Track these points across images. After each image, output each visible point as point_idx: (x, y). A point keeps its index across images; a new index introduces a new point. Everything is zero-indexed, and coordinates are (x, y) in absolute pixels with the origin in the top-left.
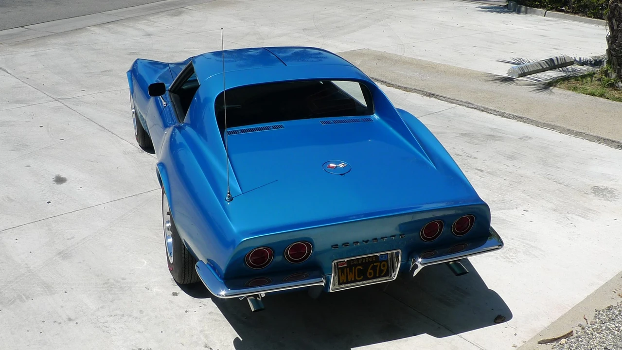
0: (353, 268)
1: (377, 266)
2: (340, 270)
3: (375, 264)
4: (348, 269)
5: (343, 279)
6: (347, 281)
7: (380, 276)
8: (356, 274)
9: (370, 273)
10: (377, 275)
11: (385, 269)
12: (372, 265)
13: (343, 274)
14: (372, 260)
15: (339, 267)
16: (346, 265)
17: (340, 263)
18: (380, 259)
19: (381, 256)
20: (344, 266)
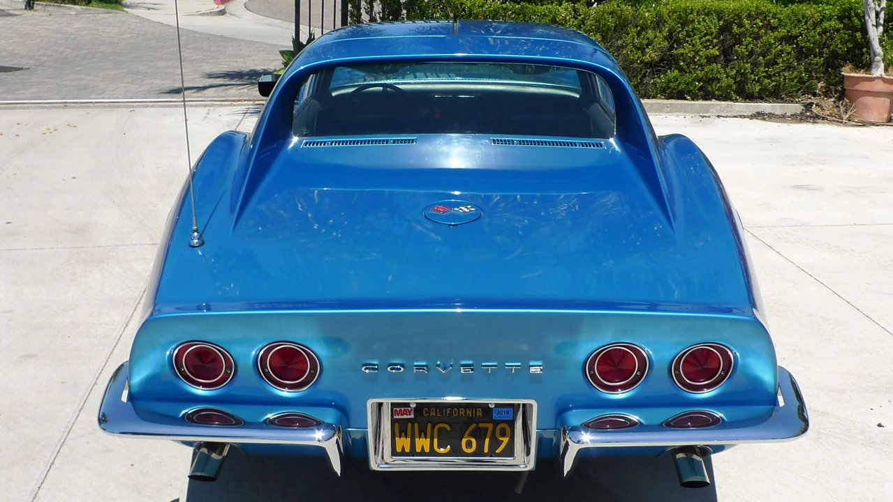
0: (429, 426)
1: (486, 429)
2: (397, 425)
3: (481, 425)
4: (416, 425)
5: (403, 446)
6: (413, 452)
7: (492, 453)
8: (436, 440)
9: (468, 444)
10: (486, 450)
11: (505, 440)
12: (474, 425)
13: (403, 434)
14: (476, 414)
15: (395, 417)
16: (412, 416)
17: (398, 409)
18: (495, 416)
19: (497, 409)
20: (408, 417)
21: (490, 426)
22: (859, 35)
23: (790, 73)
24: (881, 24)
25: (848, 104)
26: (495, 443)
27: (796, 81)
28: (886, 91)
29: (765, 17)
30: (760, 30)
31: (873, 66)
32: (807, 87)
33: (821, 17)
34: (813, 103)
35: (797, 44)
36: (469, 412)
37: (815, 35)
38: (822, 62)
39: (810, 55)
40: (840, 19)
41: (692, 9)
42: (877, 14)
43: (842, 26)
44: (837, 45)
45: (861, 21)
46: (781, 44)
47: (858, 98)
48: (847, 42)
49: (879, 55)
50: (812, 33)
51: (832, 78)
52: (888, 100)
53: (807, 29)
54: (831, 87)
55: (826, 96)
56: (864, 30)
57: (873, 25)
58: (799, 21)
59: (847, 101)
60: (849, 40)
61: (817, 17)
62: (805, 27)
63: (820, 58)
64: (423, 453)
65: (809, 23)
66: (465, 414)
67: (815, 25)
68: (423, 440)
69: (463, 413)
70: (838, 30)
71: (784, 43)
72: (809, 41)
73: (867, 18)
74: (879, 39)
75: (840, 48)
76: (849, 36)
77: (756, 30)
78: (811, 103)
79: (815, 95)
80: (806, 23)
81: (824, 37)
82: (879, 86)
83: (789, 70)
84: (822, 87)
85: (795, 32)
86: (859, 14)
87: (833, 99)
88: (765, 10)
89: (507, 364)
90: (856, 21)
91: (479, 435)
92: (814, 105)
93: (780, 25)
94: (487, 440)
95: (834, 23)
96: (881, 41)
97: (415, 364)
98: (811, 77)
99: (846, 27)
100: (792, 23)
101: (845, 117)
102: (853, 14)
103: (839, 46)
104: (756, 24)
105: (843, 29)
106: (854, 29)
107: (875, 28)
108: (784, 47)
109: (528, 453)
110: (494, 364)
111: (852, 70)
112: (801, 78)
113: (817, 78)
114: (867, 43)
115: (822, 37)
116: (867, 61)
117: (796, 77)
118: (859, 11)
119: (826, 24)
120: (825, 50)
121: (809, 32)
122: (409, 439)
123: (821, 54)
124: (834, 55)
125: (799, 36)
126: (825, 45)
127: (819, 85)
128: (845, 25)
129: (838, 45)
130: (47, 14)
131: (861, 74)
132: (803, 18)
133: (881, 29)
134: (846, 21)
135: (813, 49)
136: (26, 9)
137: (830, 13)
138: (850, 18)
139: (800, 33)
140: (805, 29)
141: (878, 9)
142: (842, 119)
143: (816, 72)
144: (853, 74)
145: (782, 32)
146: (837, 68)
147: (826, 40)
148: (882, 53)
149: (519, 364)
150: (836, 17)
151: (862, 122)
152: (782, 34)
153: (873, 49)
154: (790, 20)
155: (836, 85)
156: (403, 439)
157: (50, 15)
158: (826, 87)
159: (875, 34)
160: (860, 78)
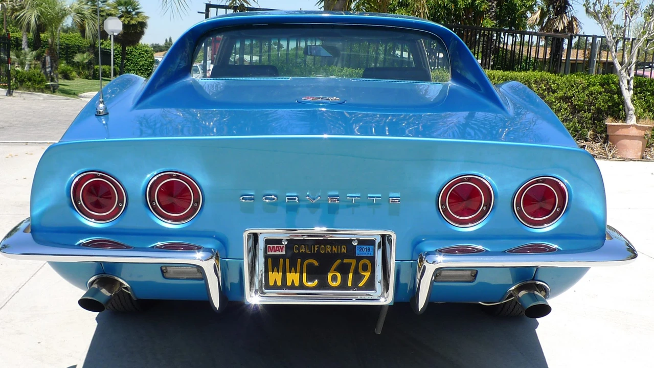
0: (299, 261)
1: (350, 265)
2: (270, 260)
3: (346, 261)
4: (287, 260)
5: (275, 280)
6: (284, 286)
7: (355, 286)
8: (305, 275)
9: (334, 278)
10: (350, 284)
11: (367, 275)
12: (339, 261)
13: (275, 268)
14: (341, 251)
15: (268, 253)
16: (284, 253)
17: (271, 246)
18: (358, 253)
19: (359, 246)
20: (280, 253)
21: (354, 262)
22: (616, 96)
23: (568, 123)
24: (631, 89)
25: (612, 145)
26: (358, 278)
27: (572, 130)
28: (639, 135)
29: (547, 83)
30: (544, 92)
31: (628, 118)
32: (580, 134)
33: (588, 83)
34: (585, 146)
35: (572, 103)
36: (335, 249)
37: (584, 96)
38: (590, 116)
39: (581, 111)
40: (602, 85)
41: (494, 76)
42: (628, 82)
43: (603, 90)
44: (600, 104)
45: (617, 87)
46: (560, 102)
47: (618, 141)
48: (607, 102)
49: (632, 110)
50: (582, 95)
51: (598, 127)
52: (641, 142)
53: (578, 92)
54: (598, 135)
55: (594, 141)
56: (620, 93)
57: (626, 89)
58: (572, 86)
59: (610, 143)
60: (609, 101)
61: (585, 83)
62: (576, 90)
63: (589, 113)
64: (293, 287)
65: (579, 87)
66: (331, 250)
67: (584, 89)
68: (293, 274)
69: (329, 250)
70: (600, 93)
71: (562, 101)
72: (580, 100)
73: (621, 83)
74: (631, 99)
75: (603, 106)
76: (609, 97)
77: (541, 92)
78: (584, 146)
79: (586, 140)
80: (577, 88)
81: (591, 98)
82: (634, 132)
83: (566, 122)
84: (591, 134)
85: (569, 94)
86: (615, 82)
87: (600, 144)
88: (547, 78)
89: (369, 195)
90: (613, 87)
91: (344, 270)
92: (586, 147)
93: (558, 88)
94: (351, 275)
95: (598, 88)
96: (632, 101)
97: (287, 194)
98: (583, 127)
99: (606, 91)
100: (567, 87)
101: (610, 155)
102: (611, 82)
103: (602, 104)
104: (541, 88)
105: (604, 92)
106: (612, 92)
107: (628, 91)
108: (562, 104)
109: (387, 288)
110: (358, 195)
111: (612, 121)
112: (575, 128)
113: (587, 128)
114: (623, 102)
115: (589, 98)
116: (623, 116)
117: (571, 127)
118: (615, 80)
119: (592, 89)
120: (592, 107)
121: (579, 94)
122: (281, 274)
123: (589, 110)
124: (599, 111)
125: (572, 97)
126: (591, 104)
127: (589, 133)
128: (605, 89)
129: (601, 102)
130: (22, 98)
131: (620, 123)
132: (575, 84)
133: (632, 92)
134: (606, 86)
135: (583, 106)
136: (7, 95)
137: (594, 81)
138: (608, 84)
139: (573, 94)
140: (577, 92)
141: (629, 78)
142: (608, 156)
143: (586, 124)
144: (613, 124)
145: (560, 94)
146: (601, 120)
147: (592, 100)
148: (634, 109)
149: (380, 195)
150: (598, 84)
151: (622, 158)
152: (560, 95)
153: (627, 106)
154: (565, 85)
155: (602, 132)
156: (275, 273)
157: (24, 99)
158: (594, 135)
159: (628, 95)
160: (619, 126)
